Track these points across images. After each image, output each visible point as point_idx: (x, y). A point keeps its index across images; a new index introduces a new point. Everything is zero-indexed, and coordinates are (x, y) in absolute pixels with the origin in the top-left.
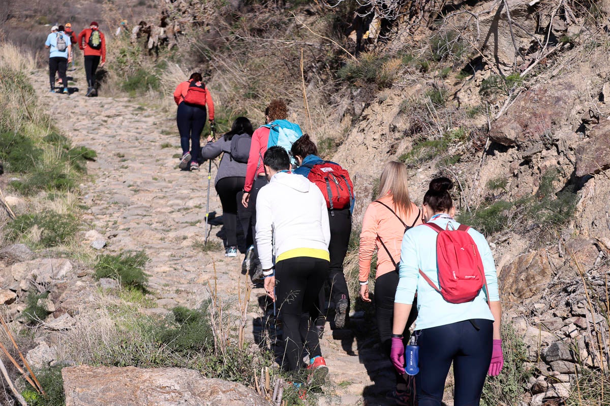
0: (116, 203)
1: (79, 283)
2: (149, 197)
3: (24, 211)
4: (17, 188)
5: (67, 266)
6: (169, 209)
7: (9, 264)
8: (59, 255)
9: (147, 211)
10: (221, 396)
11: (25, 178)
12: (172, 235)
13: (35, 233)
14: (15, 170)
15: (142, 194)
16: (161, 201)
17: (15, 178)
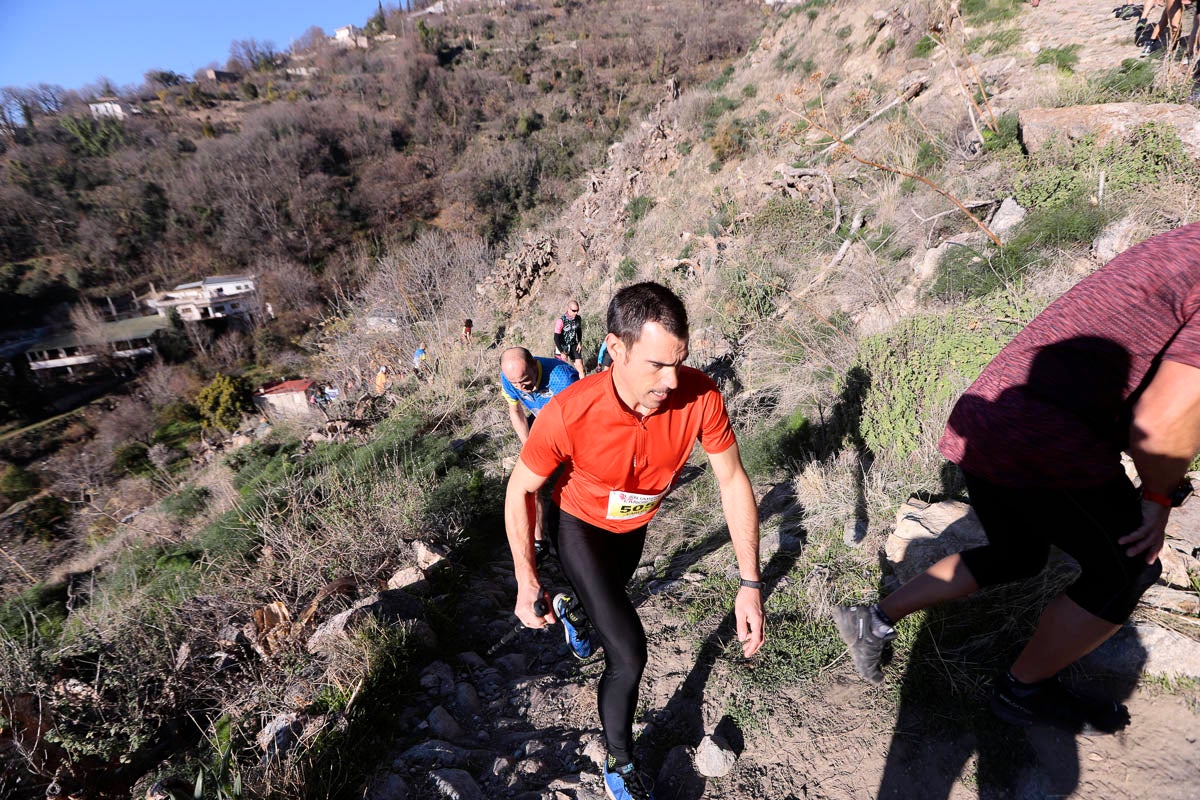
0: (1047, 24)
1: (1022, 70)
2: (1076, 15)
3: (976, 35)
4: (971, 22)
5: (1013, 61)
6: (1092, 22)
7: (965, 68)
8: (1004, 56)
9: (1072, 26)
10: (1169, 113)
11: (979, 16)
12: (1095, 38)
13: (988, 45)
14: (970, 13)
15: (1070, 15)
16: (1085, 18)
17: (972, 16)
